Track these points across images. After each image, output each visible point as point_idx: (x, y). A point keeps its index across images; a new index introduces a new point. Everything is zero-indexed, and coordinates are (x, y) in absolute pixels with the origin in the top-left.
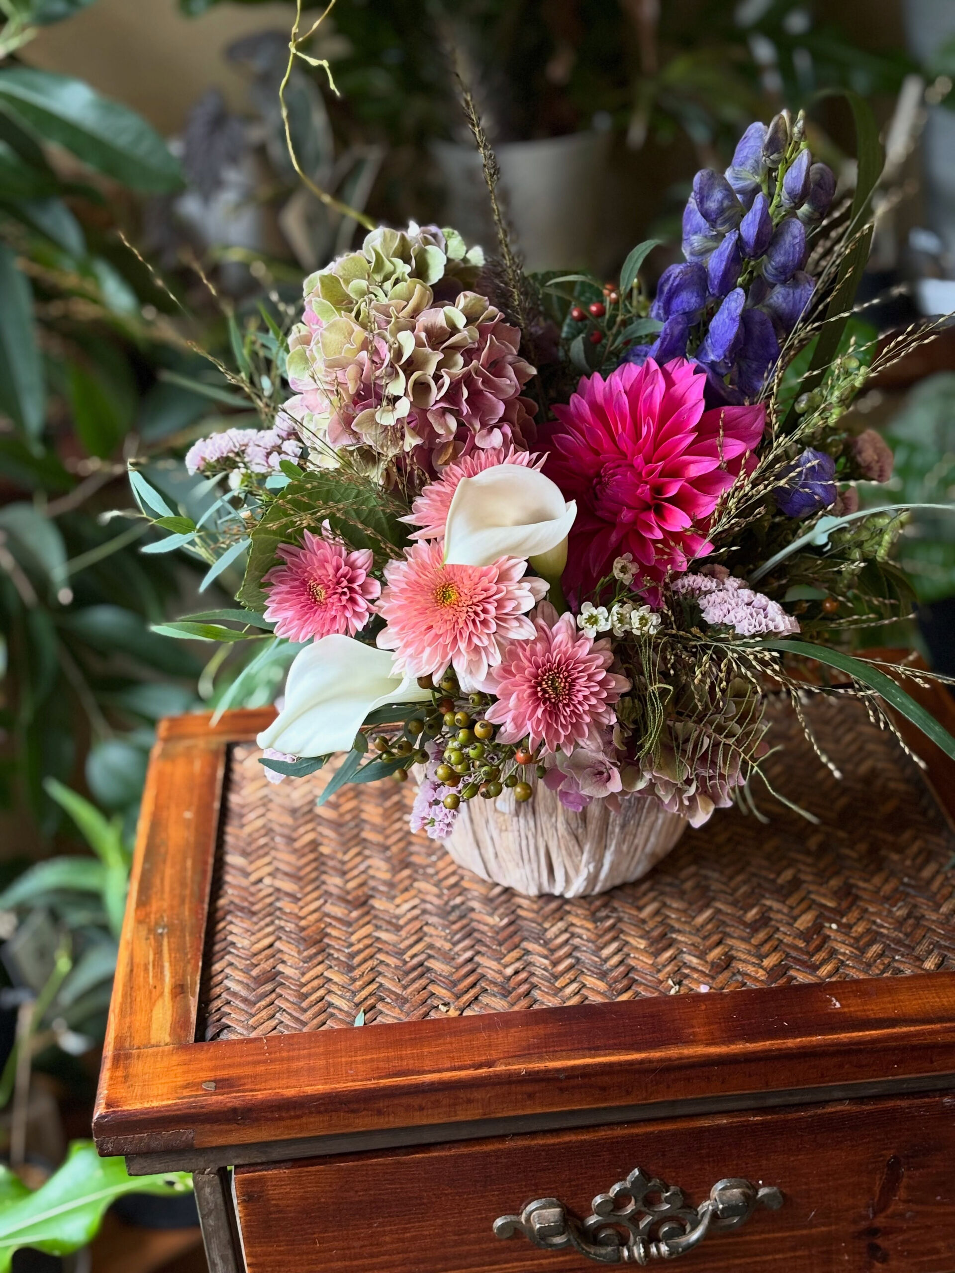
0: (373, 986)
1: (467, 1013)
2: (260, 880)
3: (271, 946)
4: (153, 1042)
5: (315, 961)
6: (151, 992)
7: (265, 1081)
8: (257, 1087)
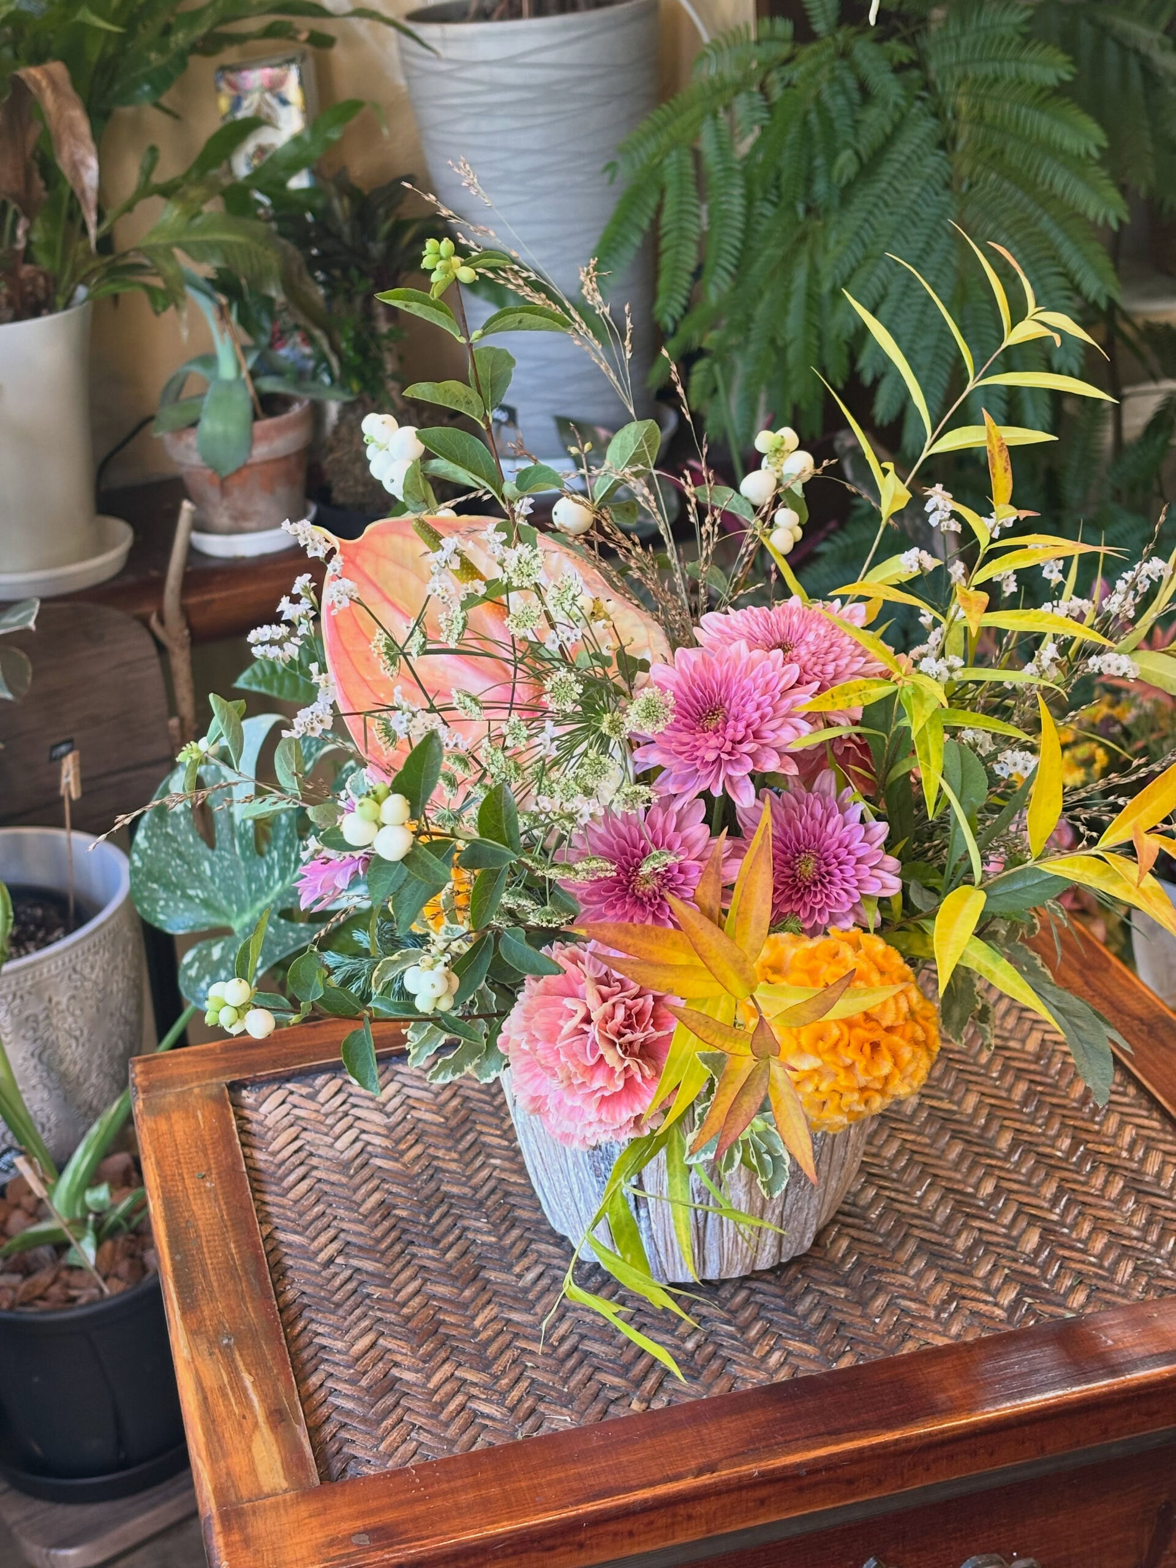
0: (524, 1384)
1: (656, 1405)
2: (331, 1261)
3: (373, 1345)
4: (266, 1489)
5: (439, 1359)
6: (240, 1425)
7: (432, 1524)
8: (424, 1533)
